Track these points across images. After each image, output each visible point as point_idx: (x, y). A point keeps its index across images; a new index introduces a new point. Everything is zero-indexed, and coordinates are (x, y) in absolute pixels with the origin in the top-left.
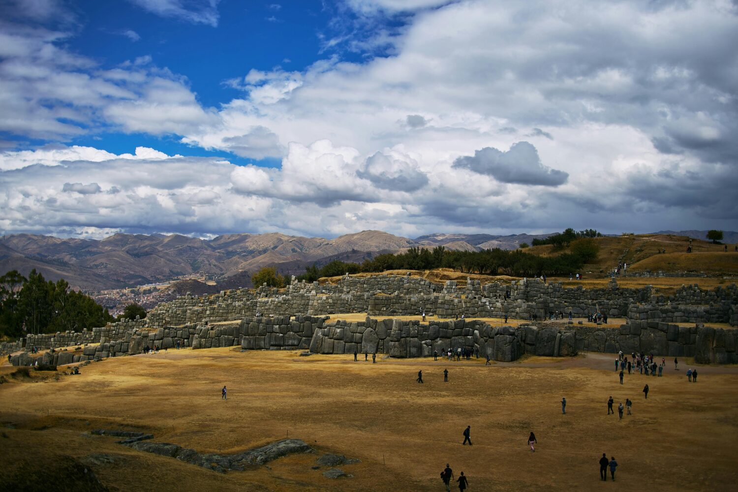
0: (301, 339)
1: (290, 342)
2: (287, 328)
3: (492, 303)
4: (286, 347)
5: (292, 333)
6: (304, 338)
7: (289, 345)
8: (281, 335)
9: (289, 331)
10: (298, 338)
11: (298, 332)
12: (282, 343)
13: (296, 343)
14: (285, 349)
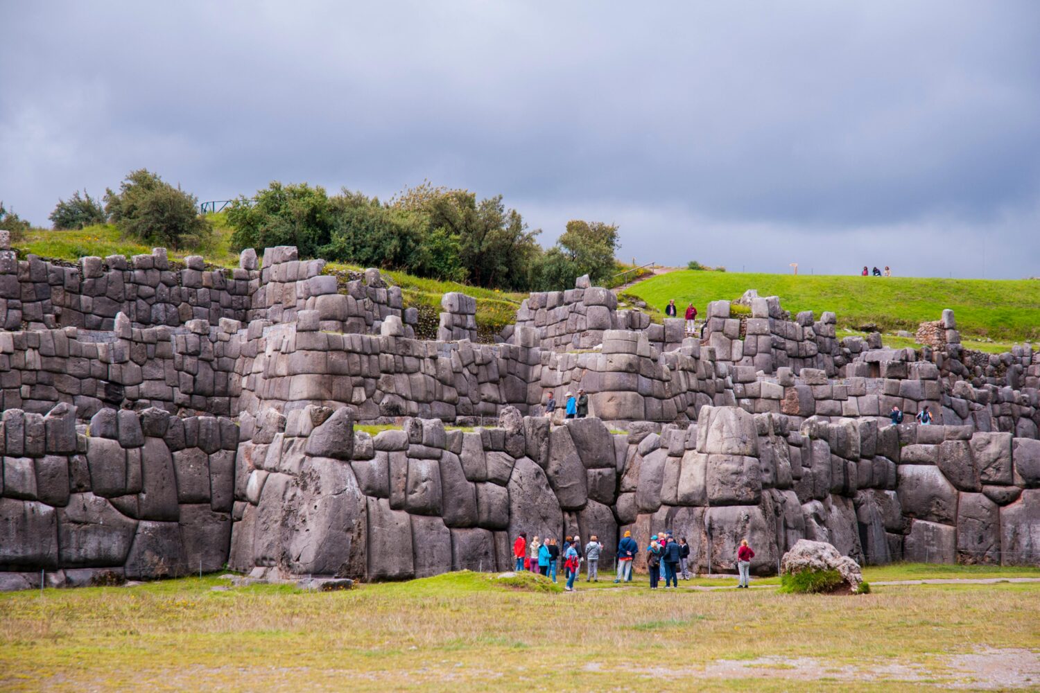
0: (135, 531)
1: (90, 546)
2: (71, 468)
3: (740, 377)
4: (75, 575)
5: (91, 497)
6: (149, 524)
7: (84, 564)
8: (45, 509)
9: (80, 489)
10: (124, 525)
11: (120, 493)
12: (53, 550)
13: (114, 546)
14: (69, 583)
